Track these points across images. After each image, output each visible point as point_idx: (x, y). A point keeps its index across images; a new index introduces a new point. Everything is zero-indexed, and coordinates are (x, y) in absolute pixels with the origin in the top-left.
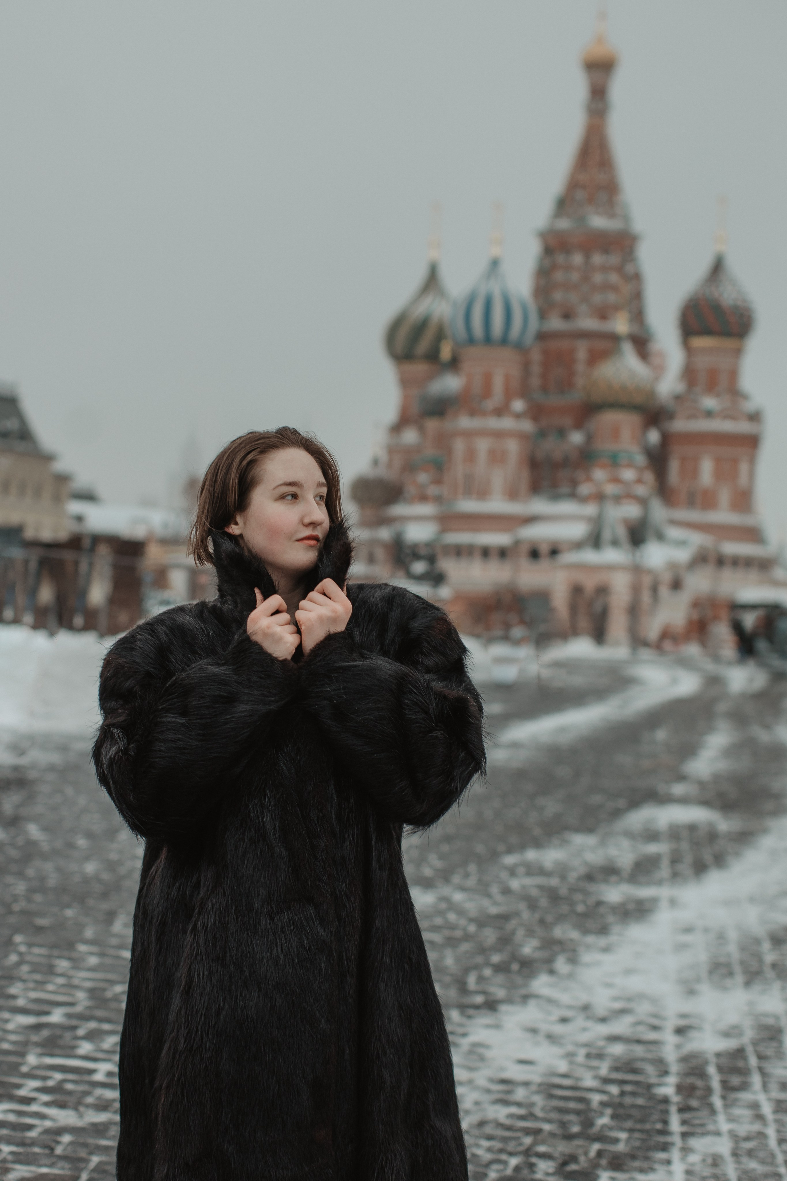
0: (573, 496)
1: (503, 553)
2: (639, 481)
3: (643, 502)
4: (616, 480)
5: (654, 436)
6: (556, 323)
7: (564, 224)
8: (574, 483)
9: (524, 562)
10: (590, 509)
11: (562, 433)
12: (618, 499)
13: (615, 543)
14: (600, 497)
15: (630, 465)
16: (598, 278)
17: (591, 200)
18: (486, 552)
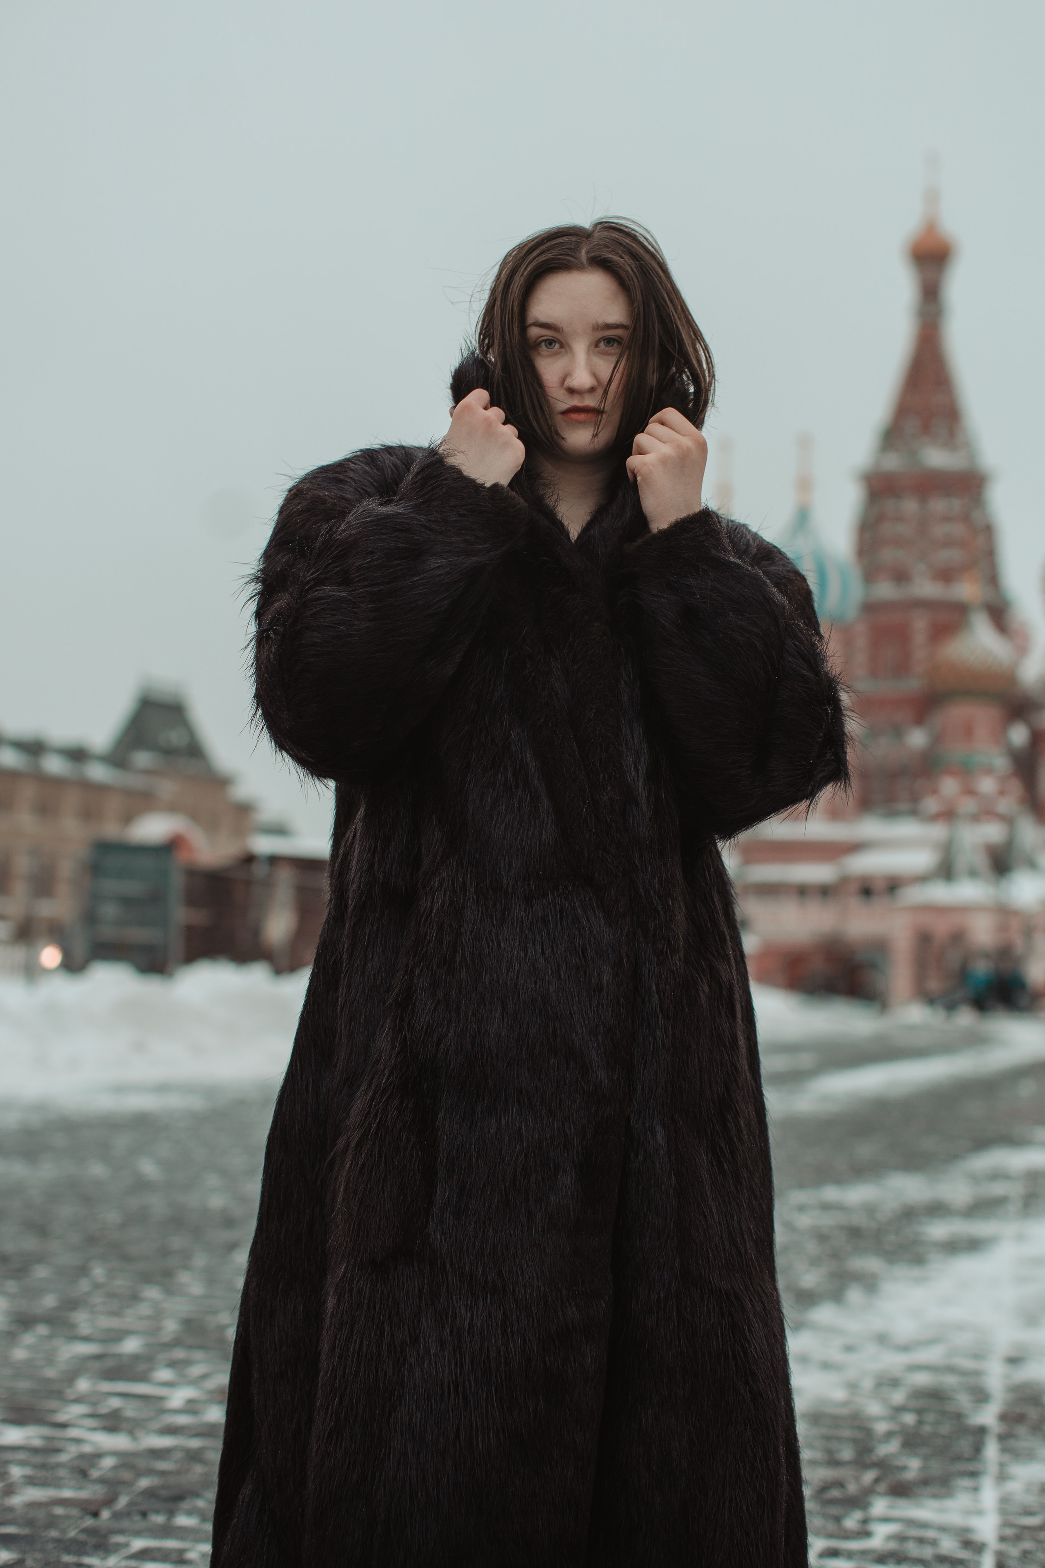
0: (914, 813)
1: (825, 891)
2: (1002, 793)
3: (1009, 821)
4: (970, 792)
5: (1019, 735)
6: (885, 590)
7: (893, 462)
8: (915, 799)
9: (854, 903)
10: (937, 832)
11: (898, 732)
12: (976, 818)
13: (973, 873)
14: (948, 815)
15: (989, 771)
16: (939, 531)
17: (926, 429)
18: (802, 891)
